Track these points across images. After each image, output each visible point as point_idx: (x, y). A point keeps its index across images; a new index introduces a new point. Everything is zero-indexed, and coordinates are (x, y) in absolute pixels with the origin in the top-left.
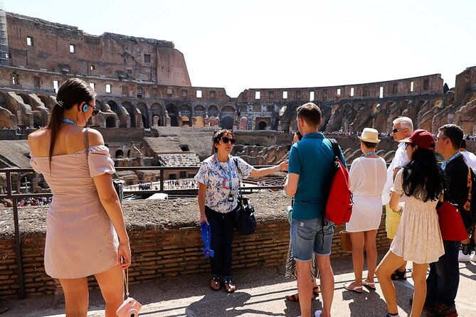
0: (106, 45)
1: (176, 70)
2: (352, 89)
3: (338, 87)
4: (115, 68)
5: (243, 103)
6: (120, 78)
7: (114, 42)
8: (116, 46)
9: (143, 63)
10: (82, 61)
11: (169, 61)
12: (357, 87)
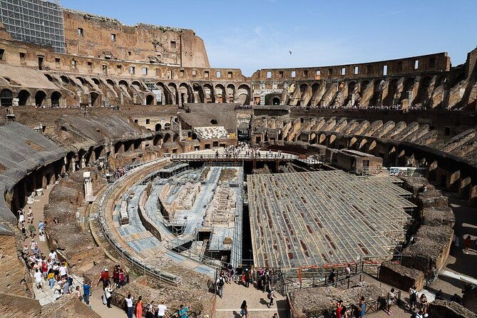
0: (140, 34)
1: (197, 54)
2: (357, 68)
3: (343, 66)
4: (147, 54)
5: (256, 82)
6: (151, 62)
7: (146, 31)
8: (147, 34)
9: (170, 49)
10: (121, 48)
11: (191, 47)
12: (361, 66)
